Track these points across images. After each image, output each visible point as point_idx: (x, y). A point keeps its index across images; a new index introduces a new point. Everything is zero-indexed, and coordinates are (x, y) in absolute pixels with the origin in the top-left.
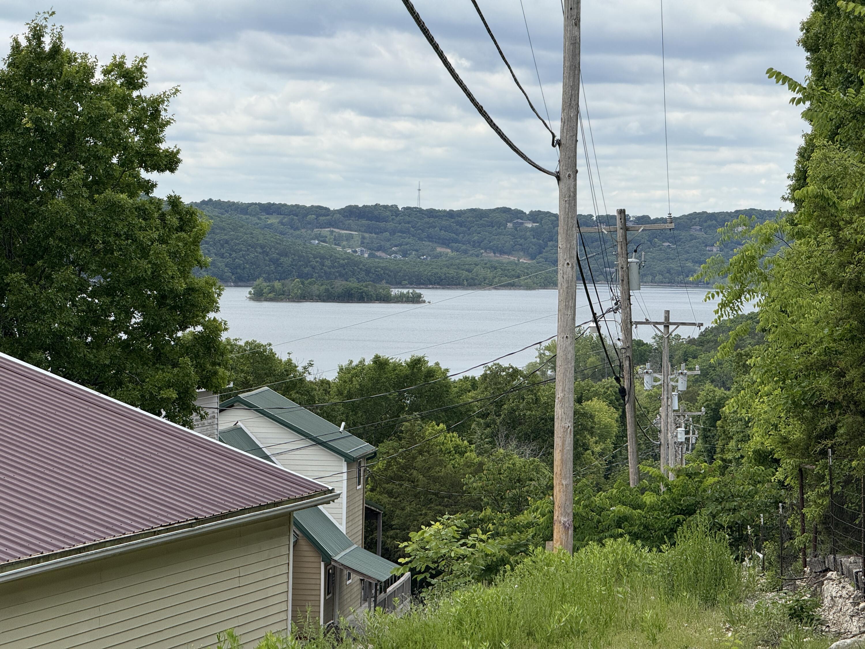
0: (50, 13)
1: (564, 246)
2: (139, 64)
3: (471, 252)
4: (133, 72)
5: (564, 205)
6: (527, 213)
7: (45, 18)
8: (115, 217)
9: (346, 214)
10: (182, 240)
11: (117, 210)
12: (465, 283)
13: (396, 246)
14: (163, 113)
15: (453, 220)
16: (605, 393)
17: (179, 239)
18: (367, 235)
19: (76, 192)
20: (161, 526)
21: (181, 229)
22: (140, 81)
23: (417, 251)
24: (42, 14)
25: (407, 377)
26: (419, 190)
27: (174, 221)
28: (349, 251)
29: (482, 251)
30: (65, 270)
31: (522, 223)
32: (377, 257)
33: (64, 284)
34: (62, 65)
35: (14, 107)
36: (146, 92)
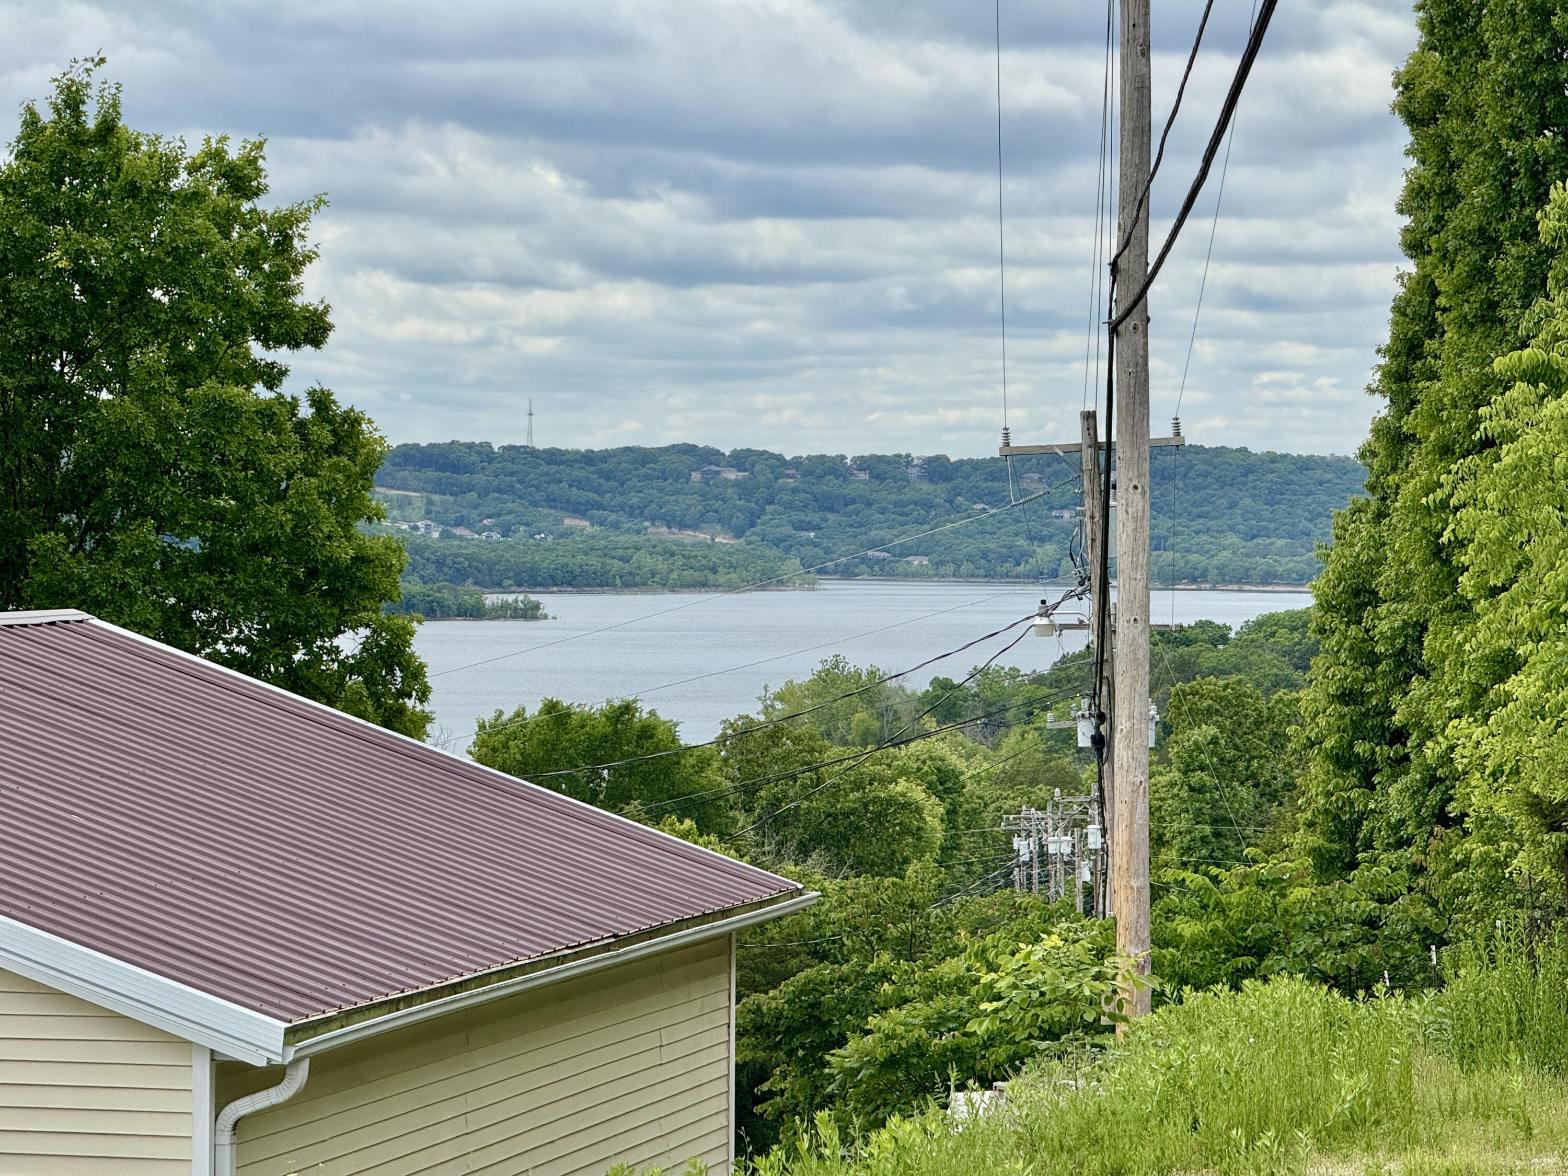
0: (96, 60)
1: (1129, 454)
2: (249, 153)
3: (627, 526)
4: (243, 168)
5: (1126, 381)
6: (727, 453)
7: (87, 70)
8: (224, 429)
9: (397, 459)
10: (343, 470)
11: (228, 415)
12: (618, 581)
13: (489, 517)
14: (296, 242)
15: (593, 469)
16: (919, 769)
17: (336, 468)
18: (436, 498)
19: (154, 384)
20: (568, 948)
21: (335, 450)
22: (254, 183)
23: (527, 525)
24: (81, 63)
25: (605, 738)
26: (531, 414)
27: (325, 436)
28: (405, 526)
29: (647, 524)
30: (139, 526)
31: (718, 473)
32: (455, 537)
33: (136, 552)
34: (118, 154)
35: (35, 232)
36: (265, 205)
